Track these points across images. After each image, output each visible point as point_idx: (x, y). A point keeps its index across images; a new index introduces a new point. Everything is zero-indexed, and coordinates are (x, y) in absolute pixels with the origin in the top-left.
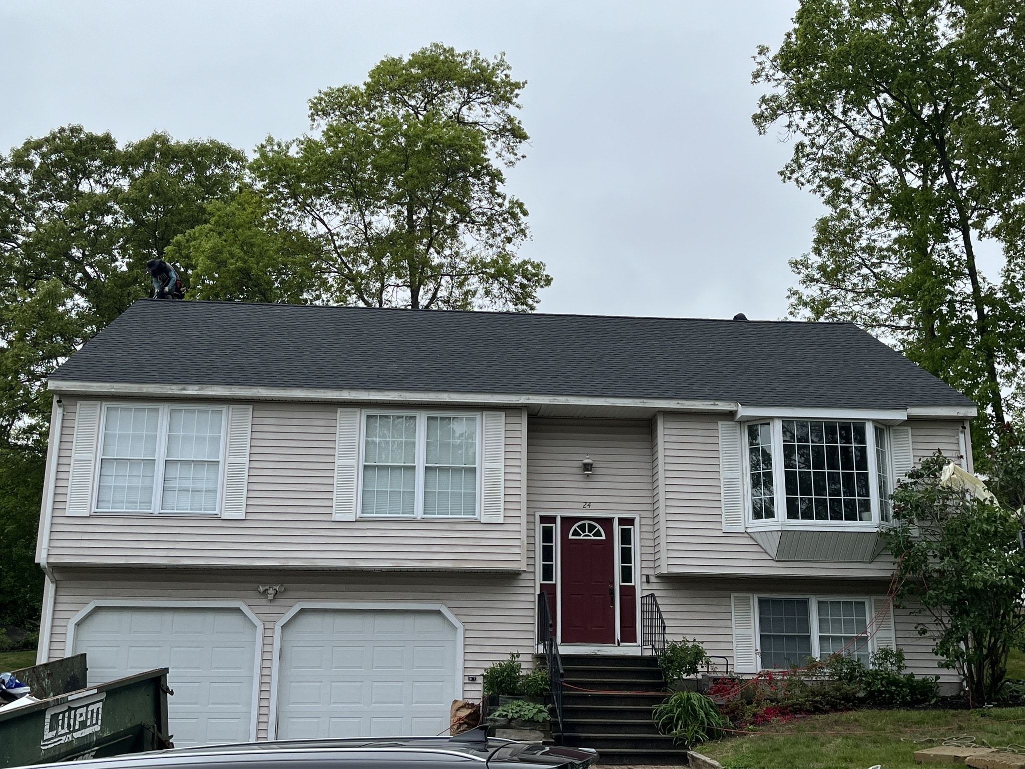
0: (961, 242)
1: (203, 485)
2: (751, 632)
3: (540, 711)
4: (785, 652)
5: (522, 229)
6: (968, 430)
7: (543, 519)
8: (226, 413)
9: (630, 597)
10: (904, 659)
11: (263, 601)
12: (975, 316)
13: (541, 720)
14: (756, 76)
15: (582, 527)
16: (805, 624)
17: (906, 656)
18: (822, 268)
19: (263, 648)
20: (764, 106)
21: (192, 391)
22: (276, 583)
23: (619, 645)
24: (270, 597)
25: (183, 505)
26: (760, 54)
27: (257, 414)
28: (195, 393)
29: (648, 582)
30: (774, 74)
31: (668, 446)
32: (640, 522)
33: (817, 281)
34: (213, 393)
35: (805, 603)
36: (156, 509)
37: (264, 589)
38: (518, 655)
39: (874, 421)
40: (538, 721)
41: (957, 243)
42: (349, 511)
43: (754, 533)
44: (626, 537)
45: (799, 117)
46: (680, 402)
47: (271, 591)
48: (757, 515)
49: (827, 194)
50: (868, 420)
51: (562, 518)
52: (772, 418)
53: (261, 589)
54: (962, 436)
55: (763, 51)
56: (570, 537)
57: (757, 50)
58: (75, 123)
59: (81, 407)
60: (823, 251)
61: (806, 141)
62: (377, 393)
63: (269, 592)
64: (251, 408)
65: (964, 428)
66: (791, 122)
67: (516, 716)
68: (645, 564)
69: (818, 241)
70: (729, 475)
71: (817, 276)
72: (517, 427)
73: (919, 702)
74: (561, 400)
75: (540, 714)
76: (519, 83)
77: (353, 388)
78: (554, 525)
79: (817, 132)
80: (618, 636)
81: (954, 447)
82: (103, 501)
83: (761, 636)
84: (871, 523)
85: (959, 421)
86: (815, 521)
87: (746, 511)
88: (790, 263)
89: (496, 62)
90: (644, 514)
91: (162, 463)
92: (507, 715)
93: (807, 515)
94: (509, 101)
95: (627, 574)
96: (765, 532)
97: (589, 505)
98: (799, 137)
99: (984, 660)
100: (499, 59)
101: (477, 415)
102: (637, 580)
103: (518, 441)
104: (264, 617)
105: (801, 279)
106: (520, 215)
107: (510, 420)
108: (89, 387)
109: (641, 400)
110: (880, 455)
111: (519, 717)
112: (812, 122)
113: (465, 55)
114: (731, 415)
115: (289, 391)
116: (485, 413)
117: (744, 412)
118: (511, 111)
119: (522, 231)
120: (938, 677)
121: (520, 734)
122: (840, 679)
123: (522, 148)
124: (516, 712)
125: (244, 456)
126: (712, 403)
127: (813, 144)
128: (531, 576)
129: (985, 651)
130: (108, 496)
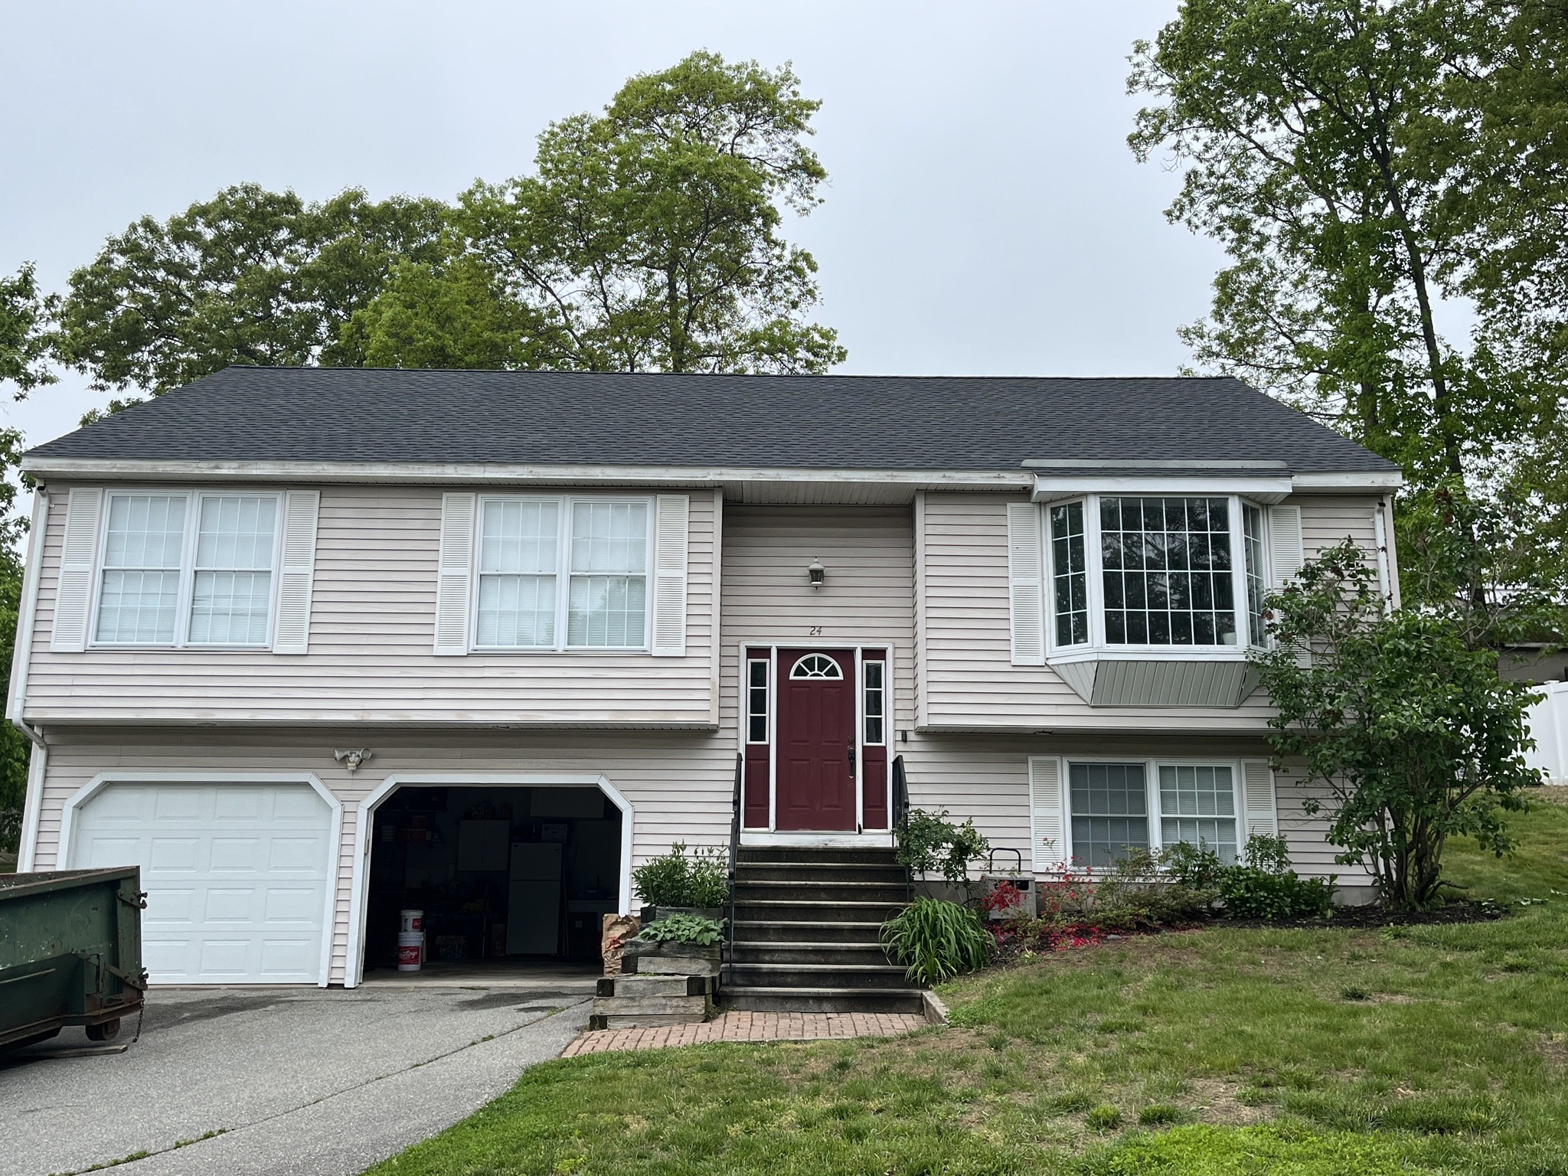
0: (1412, 291)
1: (247, 606)
2: (1058, 812)
3: (708, 930)
4: (1109, 842)
5: (810, 290)
6: (1388, 509)
7: (752, 652)
8: (282, 501)
9: (880, 763)
10: (1287, 852)
11: (341, 773)
12: (1432, 393)
13: (708, 943)
14: (1132, 83)
15: (809, 664)
16: (1140, 799)
17: (1290, 847)
18: (1222, 338)
19: (341, 839)
20: (1143, 123)
21: (228, 469)
22: (358, 747)
23: (860, 832)
24: (351, 766)
25: (217, 634)
26: (1137, 52)
27: (326, 503)
28: (233, 472)
29: (905, 740)
30: (1156, 79)
31: (931, 540)
32: (894, 653)
33: (1218, 355)
34: (259, 472)
35: (1140, 770)
36: (180, 641)
37: (343, 754)
38: (683, 847)
39: (1241, 495)
40: (704, 945)
41: (1406, 294)
42: (458, 642)
43: (1058, 665)
44: (874, 677)
45: (1192, 136)
46: (948, 474)
47: (353, 758)
48: (1063, 639)
49: (1229, 238)
50: (1233, 494)
51: (780, 650)
52: (1085, 494)
53: (338, 755)
54: (1379, 517)
55: (1140, 48)
56: (792, 677)
57: (1133, 48)
58: (250, 182)
59: (75, 497)
60: (1226, 317)
61: (1202, 168)
62: (497, 469)
63: (351, 759)
64: (317, 493)
65: (1382, 505)
66: (1179, 142)
67: (669, 936)
68: (900, 715)
69: (1219, 302)
70: (1022, 581)
71: (1216, 349)
72: (707, 517)
73: (1301, 914)
74: (769, 475)
75: (706, 934)
76: (811, 103)
77: (460, 461)
78: (767, 661)
79: (1217, 155)
80: (860, 820)
81: (1368, 535)
82: (106, 631)
83: (1073, 818)
84: (1236, 648)
85: (1375, 497)
86: (1148, 646)
87: (1047, 634)
88: (1179, 331)
89: (779, 74)
90: (900, 643)
91: (190, 575)
92: (656, 935)
93: (1137, 638)
94: (800, 126)
95: (874, 729)
96: (1074, 663)
97: (819, 631)
98: (1191, 163)
99: (1408, 852)
100: (784, 71)
101: (648, 500)
102: (889, 739)
103: (707, 538)
104: (342, 795)
105: (1196, 353)
106: (808, 271)
107: (696, 507)
108: (81, 466)
109: (889, 473)
110: (1252, 550)
111: (672, 939)
112: (1209, 144)
113: (738, 68)
114: (1024, 493)
115: (367, 468)
116: (659, 497)
117: (1046, 486)
118: (802, 138)
119: (810, 292)
120: (1333, 877)
121: (674, 964)
122: (1183, 882)
123: (819, 189)
124: (671, 931)
125: (307, 564)
126: (996, 475)
127: (1211, 174)
128: (732, 734)
129: (1409, 838)
130: (111, 622)
